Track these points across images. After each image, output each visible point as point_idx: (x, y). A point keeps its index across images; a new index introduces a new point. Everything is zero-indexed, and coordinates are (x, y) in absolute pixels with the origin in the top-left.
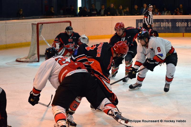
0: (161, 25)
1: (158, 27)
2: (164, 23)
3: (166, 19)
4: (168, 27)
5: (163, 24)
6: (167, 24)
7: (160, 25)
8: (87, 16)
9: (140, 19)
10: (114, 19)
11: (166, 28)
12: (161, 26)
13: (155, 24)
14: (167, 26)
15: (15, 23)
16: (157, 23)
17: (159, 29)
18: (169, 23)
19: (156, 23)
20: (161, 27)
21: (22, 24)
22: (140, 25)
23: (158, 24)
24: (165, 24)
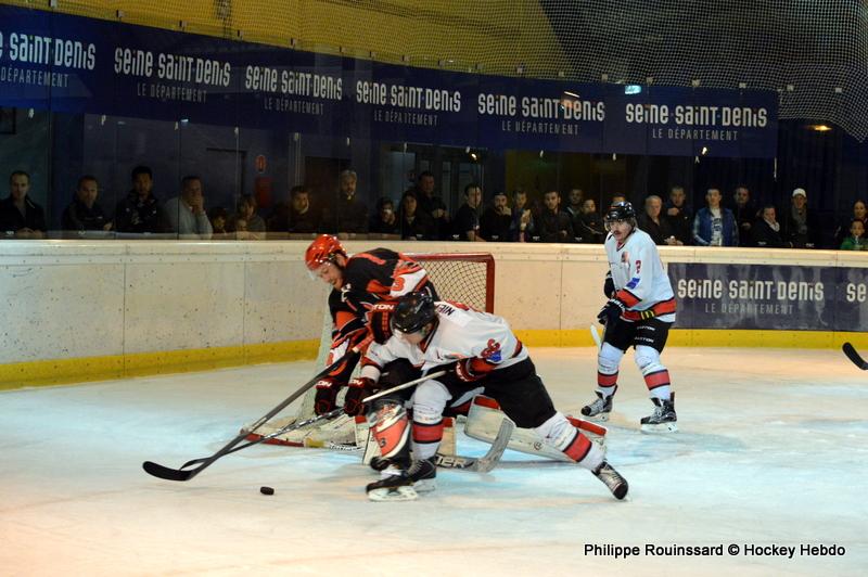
0: (779, 294)
1: (765, 301)
2: (792, 283)
3: (803, 268)
4: (810, 304)
5: (788, 291)
6: (804, 287)
7: (774, 294)
8: (456, 236)
9: (685, 260)
10: (571, 258)
11: (801, 306)
12: (779, 298)
13: (749, 286)
14: (806, 298)
15: (162, 254)
16: (761, 283)
17: (770, 310)
18: (813, 287)
19: (758, 283)
20: (779, 302)
21: (194, 259)
22: (684, 289)
23: (766, 287)
24: (795, 291)
